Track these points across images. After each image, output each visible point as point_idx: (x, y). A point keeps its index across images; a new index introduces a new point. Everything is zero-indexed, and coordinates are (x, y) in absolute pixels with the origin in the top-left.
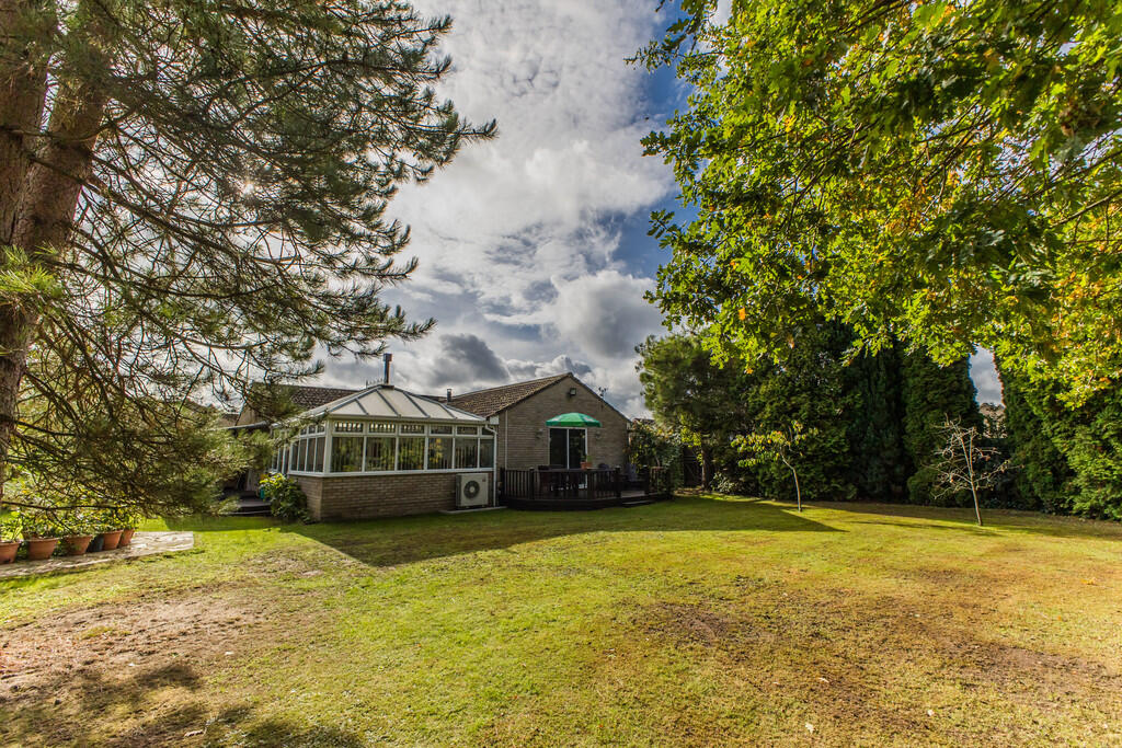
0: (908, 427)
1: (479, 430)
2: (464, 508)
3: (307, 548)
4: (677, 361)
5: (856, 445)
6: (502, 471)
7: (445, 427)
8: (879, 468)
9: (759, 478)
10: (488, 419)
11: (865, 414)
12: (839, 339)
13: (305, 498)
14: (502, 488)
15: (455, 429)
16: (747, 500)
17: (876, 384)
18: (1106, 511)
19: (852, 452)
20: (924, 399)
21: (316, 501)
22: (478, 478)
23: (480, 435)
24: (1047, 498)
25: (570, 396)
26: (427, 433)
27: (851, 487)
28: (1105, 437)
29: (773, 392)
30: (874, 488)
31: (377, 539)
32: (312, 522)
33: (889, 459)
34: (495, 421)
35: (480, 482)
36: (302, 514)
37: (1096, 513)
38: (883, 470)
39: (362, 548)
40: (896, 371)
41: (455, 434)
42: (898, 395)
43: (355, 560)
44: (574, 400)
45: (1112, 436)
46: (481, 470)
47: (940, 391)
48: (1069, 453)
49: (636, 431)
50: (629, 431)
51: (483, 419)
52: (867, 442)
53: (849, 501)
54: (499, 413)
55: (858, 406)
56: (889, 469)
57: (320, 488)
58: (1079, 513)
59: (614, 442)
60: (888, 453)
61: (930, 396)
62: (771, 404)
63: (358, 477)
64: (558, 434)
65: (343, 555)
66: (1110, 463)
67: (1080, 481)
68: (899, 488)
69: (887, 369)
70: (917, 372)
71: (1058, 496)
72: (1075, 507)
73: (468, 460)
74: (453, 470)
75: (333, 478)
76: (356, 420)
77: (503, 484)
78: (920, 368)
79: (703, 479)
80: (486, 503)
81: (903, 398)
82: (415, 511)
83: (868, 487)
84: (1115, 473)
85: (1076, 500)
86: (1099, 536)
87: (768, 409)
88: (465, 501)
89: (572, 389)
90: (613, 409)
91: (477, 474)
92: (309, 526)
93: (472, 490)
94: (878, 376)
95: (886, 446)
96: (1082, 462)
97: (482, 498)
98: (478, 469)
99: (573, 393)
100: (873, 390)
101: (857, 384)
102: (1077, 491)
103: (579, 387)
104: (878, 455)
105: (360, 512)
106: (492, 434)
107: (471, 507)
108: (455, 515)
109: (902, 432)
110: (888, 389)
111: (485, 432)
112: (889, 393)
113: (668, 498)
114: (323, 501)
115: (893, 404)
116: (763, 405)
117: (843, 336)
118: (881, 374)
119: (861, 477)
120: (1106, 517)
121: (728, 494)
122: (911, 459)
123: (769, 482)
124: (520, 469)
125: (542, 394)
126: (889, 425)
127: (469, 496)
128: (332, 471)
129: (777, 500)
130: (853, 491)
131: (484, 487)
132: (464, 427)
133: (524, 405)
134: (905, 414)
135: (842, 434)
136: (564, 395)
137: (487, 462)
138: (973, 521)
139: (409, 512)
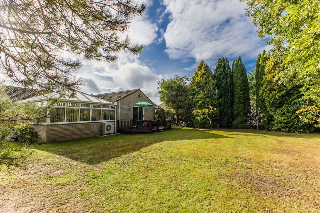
0: (234, 108)
1: (110, 107)
2: (106, 134)
3: (47, 157)
4: (172, 87)
5: (221, 113)
6: (118, 121)
7: (98, 105)
8: (226, 119)
9: (194, 122)
10: (113, 103)
11: (224, 105)
12: (219, 83)
13: (36, 133)
14: (118, 127)
15: (102, 106)
16: (190, 128)
17: (228, 97)
18: (281, 130)
19: (220, 115)
20: (239, 101)
21: (43, 134)
22: (111, 124)
23: (110, 109)
24: (266, 127)
25: (139, 96)
26: (91, 107)
27: (218, 124)
28: (284, 111)
29: (201, 98)
30: (224, 125)
31: (80, 150)
32: (42, 143)
33: (229, 117)
34: (116, 104)
35: (111, 125)
36: (37, 140)
37: (279, 130)
38: (227, 120)
39: (76, 155)
40: (232, 93)
41: (102, 108)
42: (232, 99)
43: (77, 162)
44: (140, 98)
45: (286, 111)
46: (111, 121)
47: (243, 99)
48: (274, 115)
49: (158, 108)
50: (155, 108)
51: (112, 103)
52: (224, 112)
53: (217, 128)
54: (117, 101)
55: (222, 102)
56: (229, 119)
57: (46, 129)
58: (274, 130)
59: (151, 112)
60: (229, 115)
61: (241, 100)
62: (201, 101)
63: (63, 124)
64: (135, 109)
65: (69, 159)
66: (285, 118)
67: (275, 122)
68: (230, 125)
69: (231, 92)
70: (238, 93)
71: (269, 126)
72: (273, 129)
73: (106, 117)
74: (101, 121)
75: (51, 125)
76: (62, 101)
77: (118, 126)
78: (239, 92)
79: (176, 123)
80: (113, 132)
81: (233, 100)
82: (87, 136)
83: (222, 124)
84: (286, 120)
85: (273, 127)
86: (286, 136)
87: (200, 102)
88: (106, 132)
89: (140, 94)
90: (151, 101)
91: (110, 122)
92: (41, 145)
93: (109, 128)
94: (228, 94)
95: (229, 113)
96: (278, 118)
97: (112, 131)
98: (110, 120)
99: (140, 95)
100: (227, 98)
101: (222, 96)
102: (273, 125)
103: (142, 94)
104: (226, 115)
105: (64, 138)
106: (114, 108)
107: (108, 134)
108: (103, 137)
109: (232, 110)
110: (230, 98)
111: (112, 107)
112: (231, 99)
113: (170, 128)
114: (47, 135)
115: (231, 102)
116: (198, 101)
117: (220, 83)
118: (229, 94)
119: (221, 122)
120: (280, 131)
121: (184, 127)
122: (234, 117)
123: (197, 124)
124: (124, 120)
125: (131, 95)
126: (230, 108)
127: (108, 130)
128: (51, 122)
129: (199, 128)
130: (219, 125)
131: (113, 127)
132: (105, 106)
133: (126, 98)
134: (234, 105)
135: (218, 110)
136: (137, 96)
137: (113, 118)
138: (257, 133)
139: (84, 137)
